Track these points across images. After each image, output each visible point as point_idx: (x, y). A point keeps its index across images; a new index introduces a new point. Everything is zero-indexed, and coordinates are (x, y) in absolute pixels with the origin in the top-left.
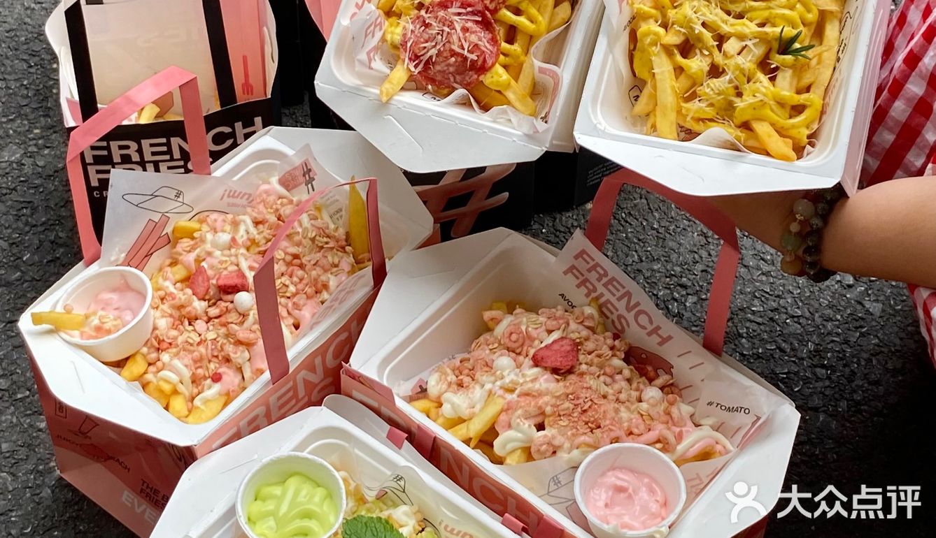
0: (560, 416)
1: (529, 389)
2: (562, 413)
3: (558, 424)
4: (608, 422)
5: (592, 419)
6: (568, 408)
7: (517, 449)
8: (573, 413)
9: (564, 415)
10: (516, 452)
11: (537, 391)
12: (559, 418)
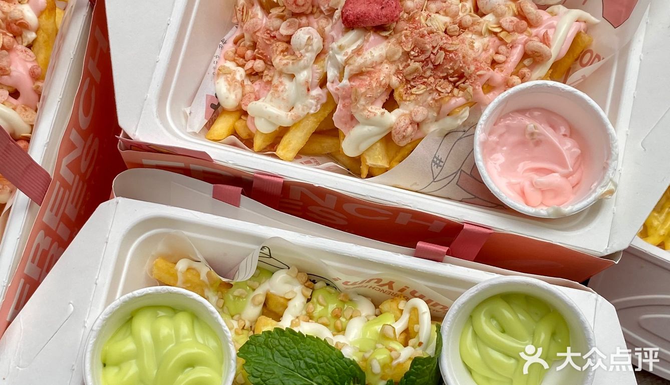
0: (408, 81)
1: (360, 67)
2: (410, 78)
3: (412, 94)
4: (473, 68)
5: (451, 72)
6: (416, 70)
7: (375, 144)
8: (424, 72)
9: (413, 79)
10: (374, 147)
11: (372, 64)
12: (409, 86)
